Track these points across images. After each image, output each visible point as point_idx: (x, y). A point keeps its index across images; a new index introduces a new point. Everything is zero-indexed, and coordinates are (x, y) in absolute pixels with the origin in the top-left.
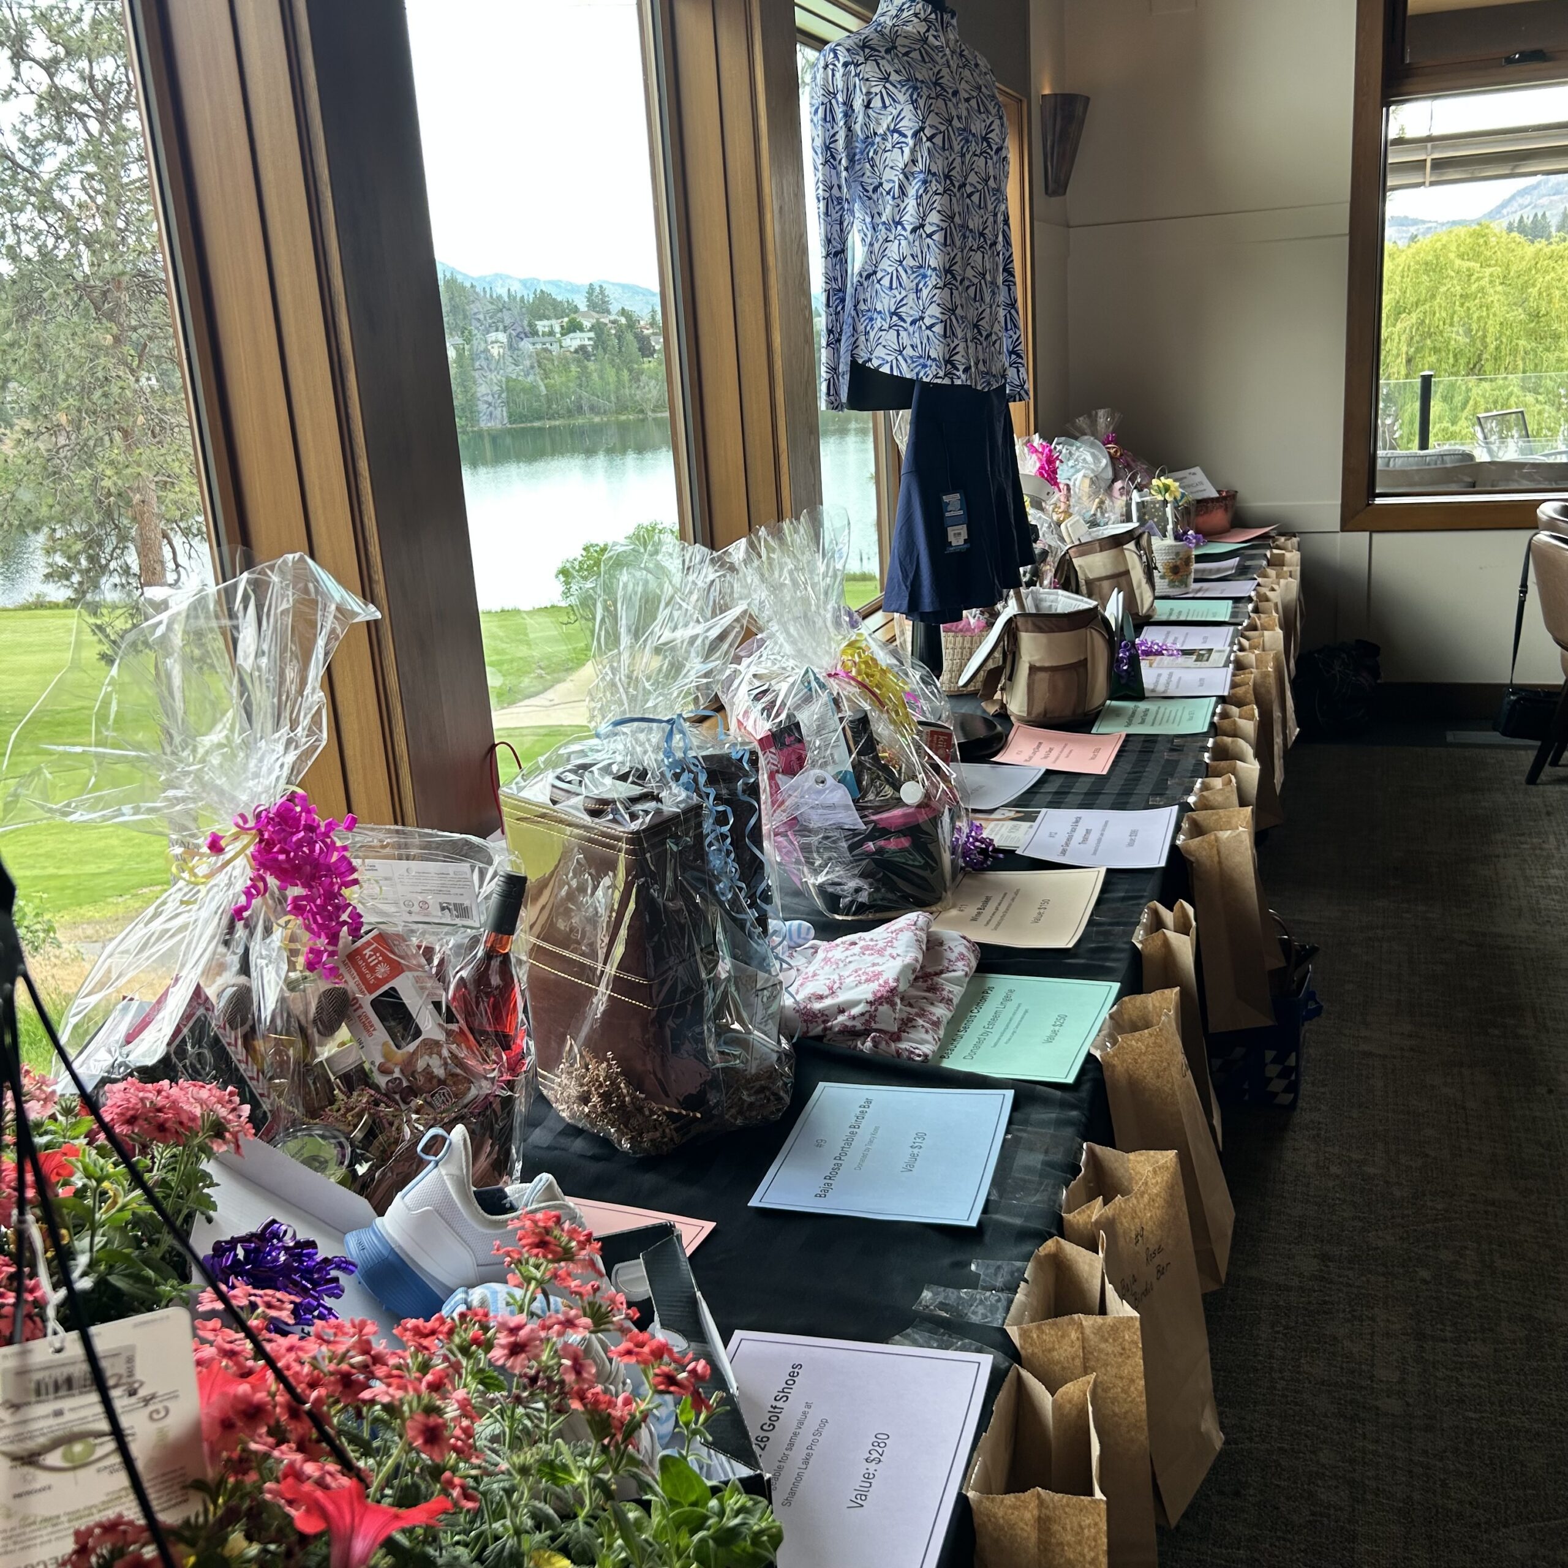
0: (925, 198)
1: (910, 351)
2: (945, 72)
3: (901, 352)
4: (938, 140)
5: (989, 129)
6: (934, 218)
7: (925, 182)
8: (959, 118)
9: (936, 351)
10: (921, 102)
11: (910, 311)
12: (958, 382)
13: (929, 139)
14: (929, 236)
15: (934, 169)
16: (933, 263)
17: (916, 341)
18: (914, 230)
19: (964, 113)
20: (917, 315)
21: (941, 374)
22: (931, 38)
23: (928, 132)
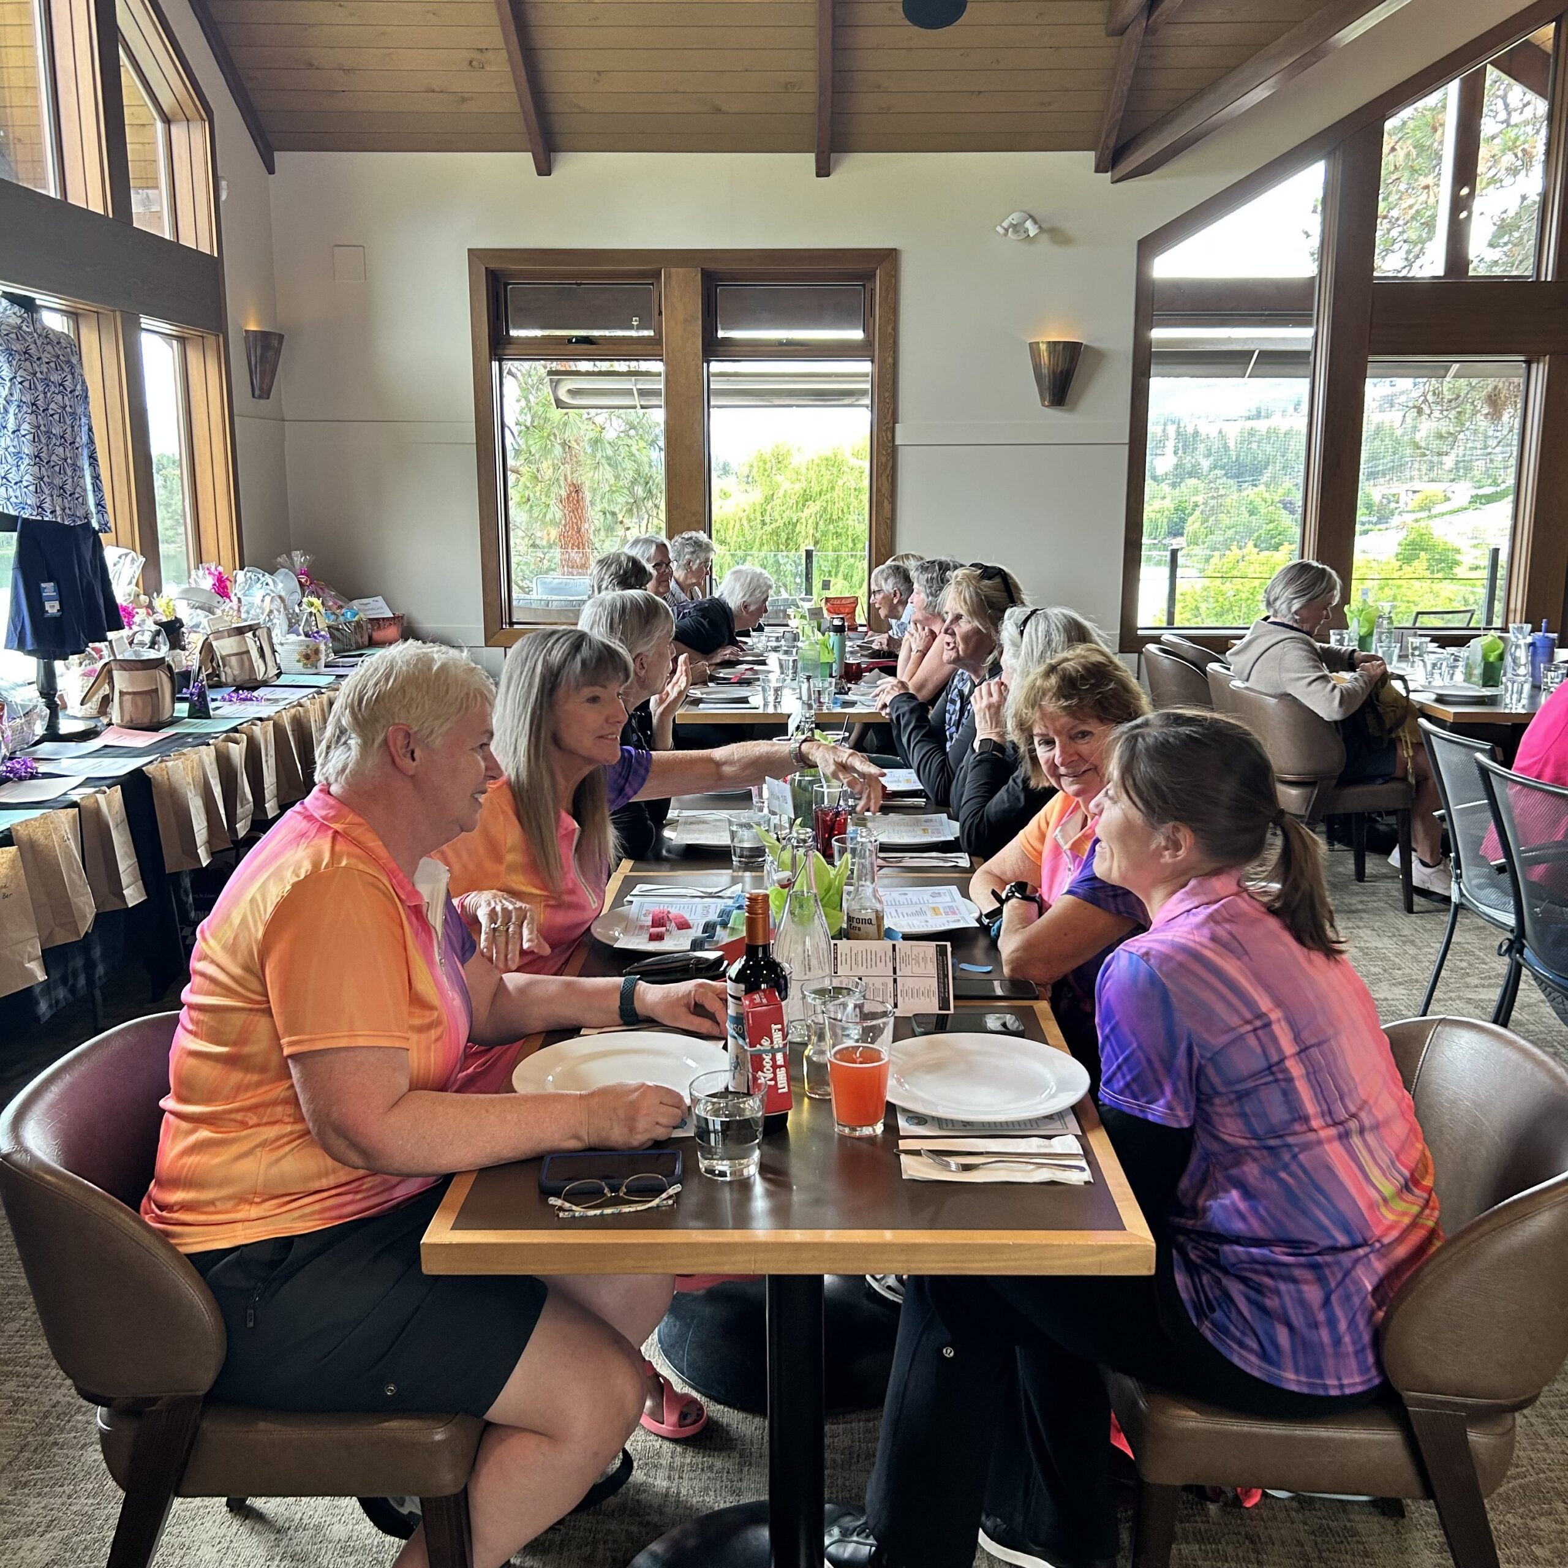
0: (20, 415)
1: (13, 500)
2: (33, 346)
3: (8, 499)
4: (26, 384)
5: (64, 379)
6: (26, 426)
7: (19, 406)
8: (41, 373)
9: (31, 500)
10: (14, 363)
11: (13, 477)
12: (46, 519)
13: (21, 383)
14: (24, 436)
15: (24, 399)
16: (27, 452)
17: (18, 493)
18: (14, 432)
19: (45, 370)
20: (18, 479)
21: (35, 513)
22: (24, 328)
23: (20, 379)
